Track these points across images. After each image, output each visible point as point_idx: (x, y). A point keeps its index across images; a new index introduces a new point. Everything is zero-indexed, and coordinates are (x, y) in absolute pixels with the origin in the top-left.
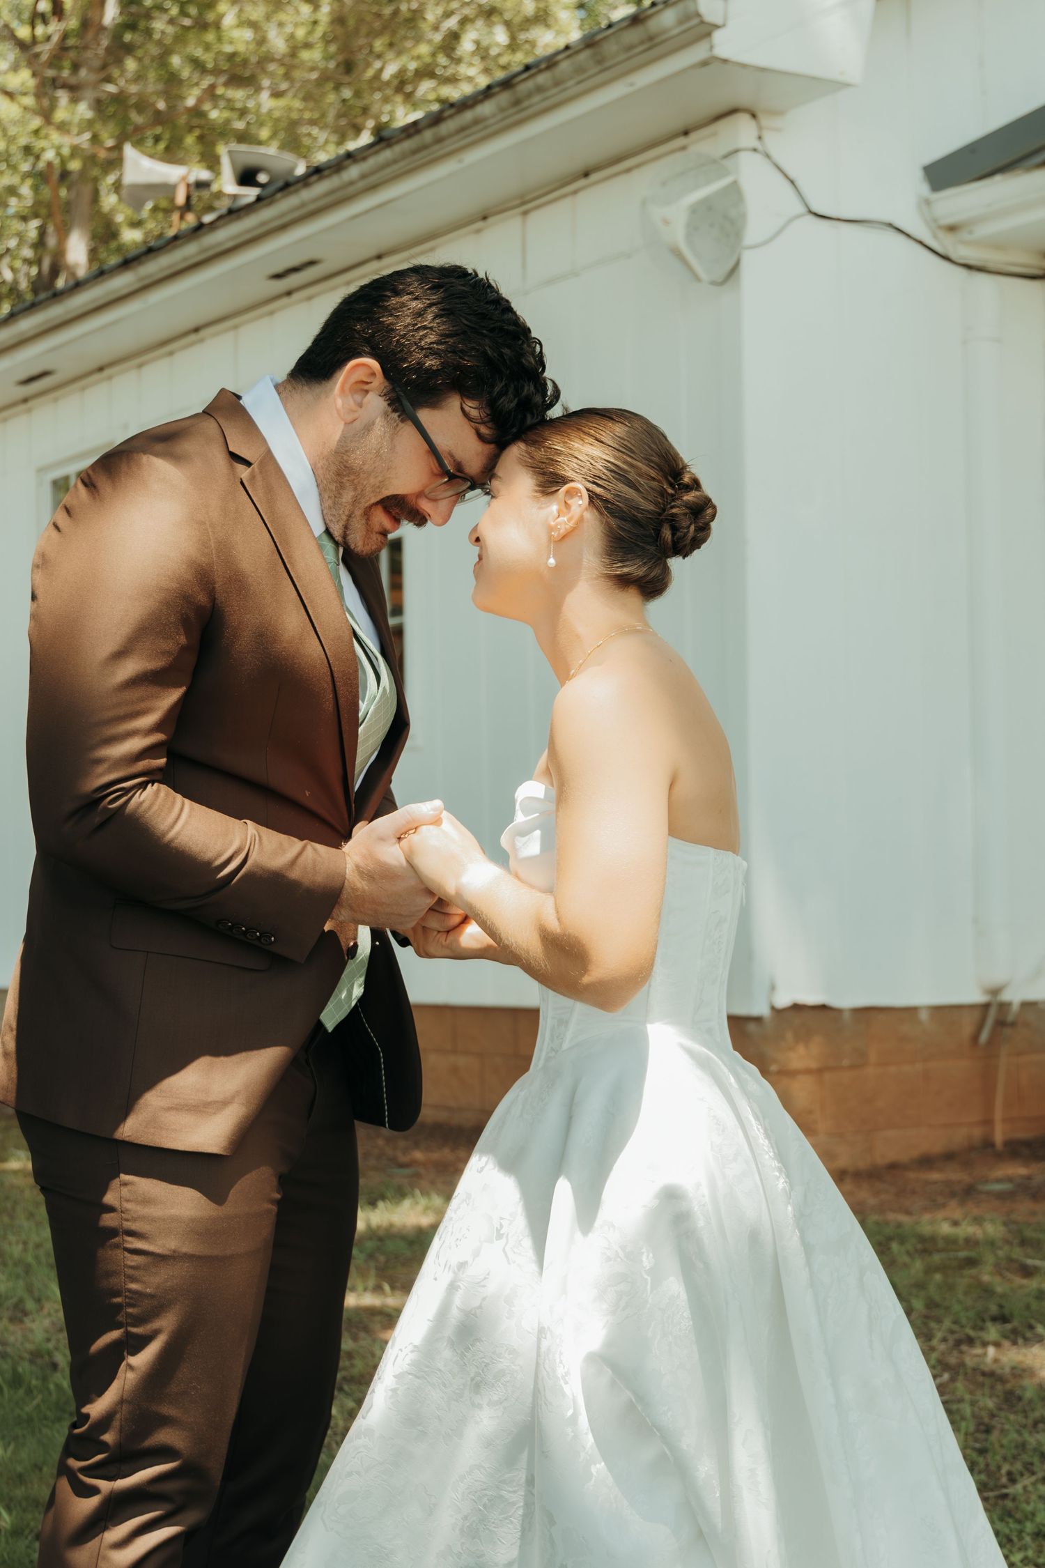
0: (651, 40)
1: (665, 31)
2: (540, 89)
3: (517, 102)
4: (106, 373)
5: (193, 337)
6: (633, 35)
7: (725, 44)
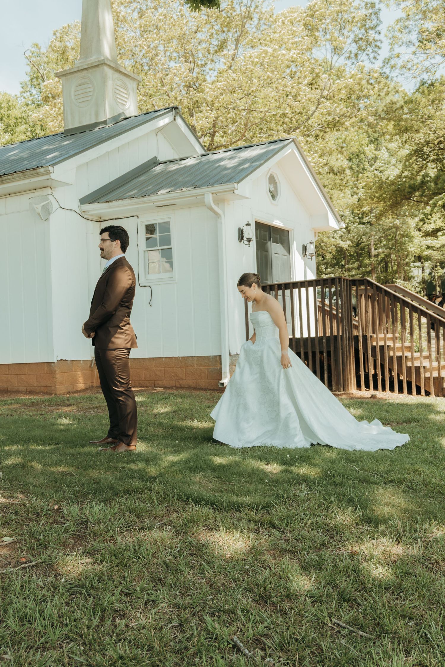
0: (37, 173)
7: (53, 176)
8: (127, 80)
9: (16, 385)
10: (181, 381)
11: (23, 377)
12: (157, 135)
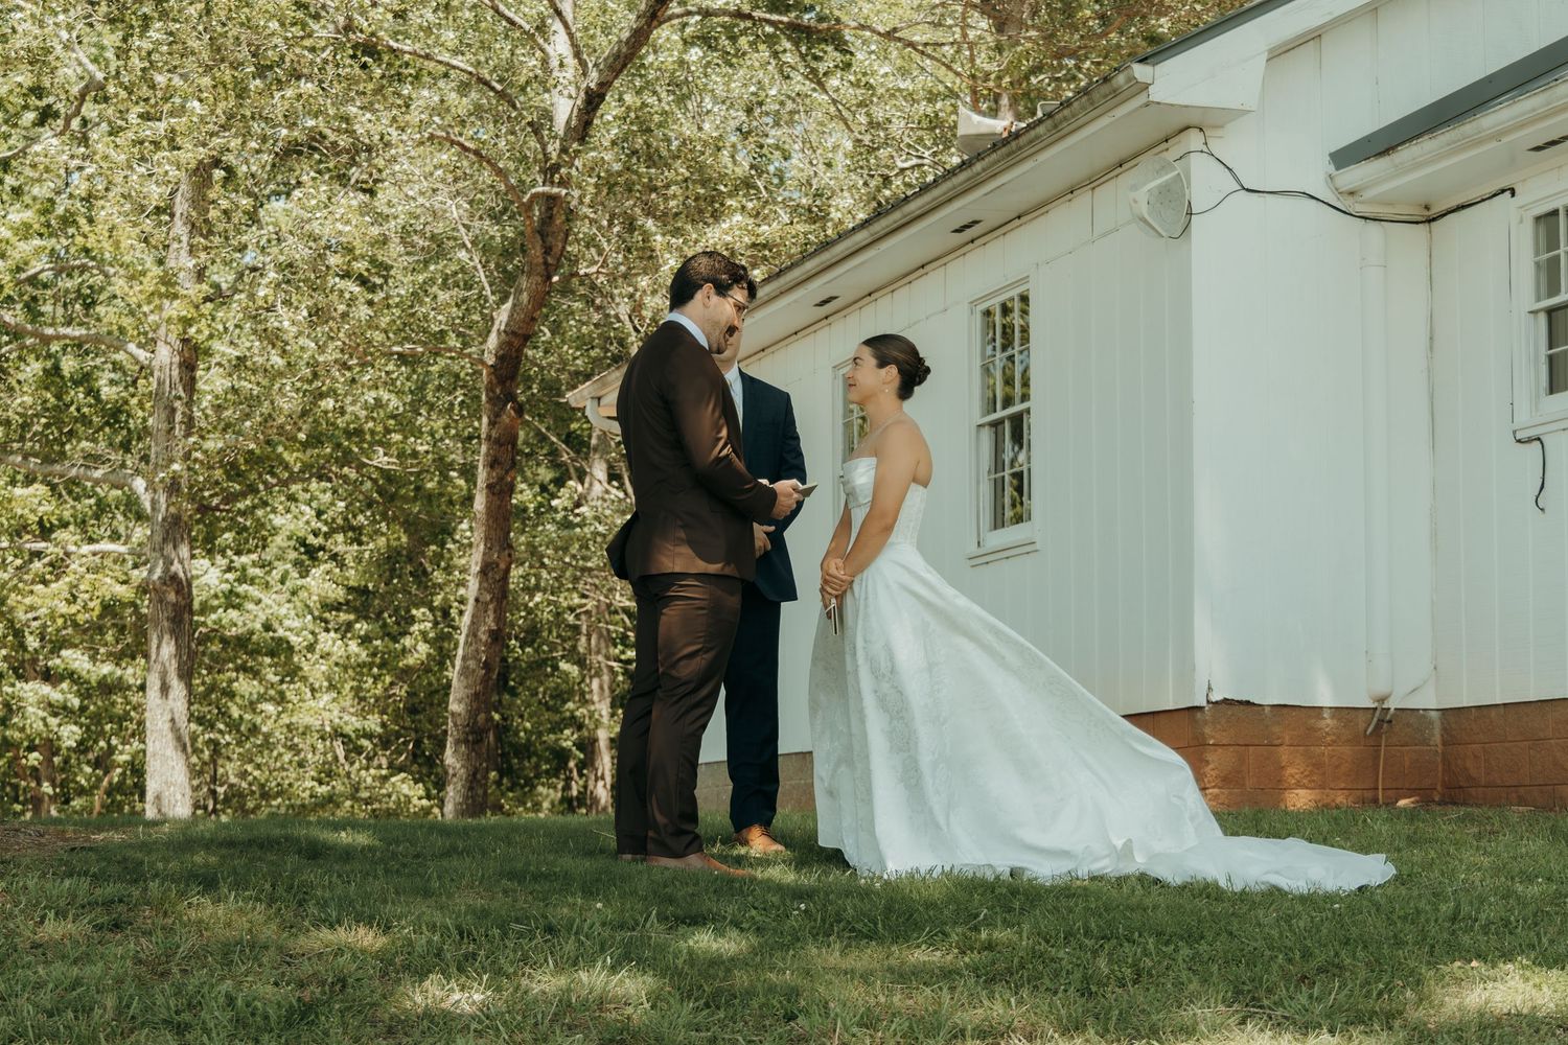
0: (1115, 92)
1: (1120, 87)
2: (1065, 119)
3: (1056, 126)
4: (874, 296)
5: (921, 271)
6: (1105, 89)
7: (1157, 94)
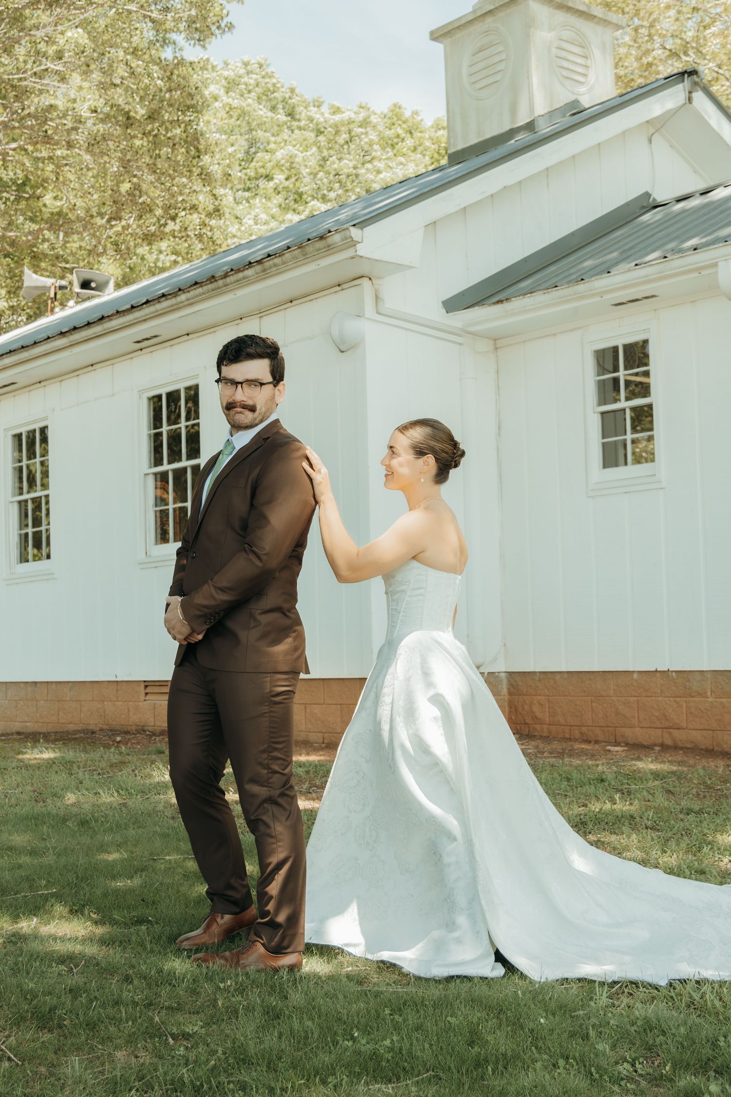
0: (329, 247)
1: (336, 243)
2: (275, 265)
3: (265, 270)
4: (43, 384)
5: (90, 368)
6: (320, 244)
7: (361, 250)
8: (587, 28)
9: (303, 728)
10: (675, 733)
11: (317, 710)
12: (650, 141)
